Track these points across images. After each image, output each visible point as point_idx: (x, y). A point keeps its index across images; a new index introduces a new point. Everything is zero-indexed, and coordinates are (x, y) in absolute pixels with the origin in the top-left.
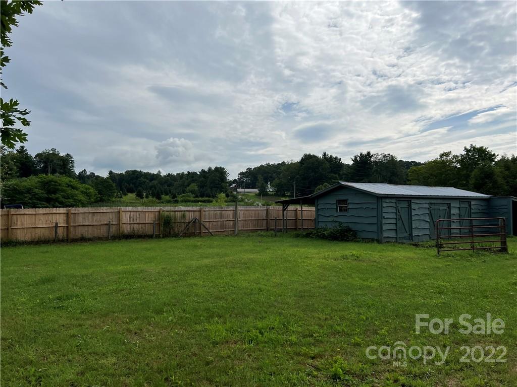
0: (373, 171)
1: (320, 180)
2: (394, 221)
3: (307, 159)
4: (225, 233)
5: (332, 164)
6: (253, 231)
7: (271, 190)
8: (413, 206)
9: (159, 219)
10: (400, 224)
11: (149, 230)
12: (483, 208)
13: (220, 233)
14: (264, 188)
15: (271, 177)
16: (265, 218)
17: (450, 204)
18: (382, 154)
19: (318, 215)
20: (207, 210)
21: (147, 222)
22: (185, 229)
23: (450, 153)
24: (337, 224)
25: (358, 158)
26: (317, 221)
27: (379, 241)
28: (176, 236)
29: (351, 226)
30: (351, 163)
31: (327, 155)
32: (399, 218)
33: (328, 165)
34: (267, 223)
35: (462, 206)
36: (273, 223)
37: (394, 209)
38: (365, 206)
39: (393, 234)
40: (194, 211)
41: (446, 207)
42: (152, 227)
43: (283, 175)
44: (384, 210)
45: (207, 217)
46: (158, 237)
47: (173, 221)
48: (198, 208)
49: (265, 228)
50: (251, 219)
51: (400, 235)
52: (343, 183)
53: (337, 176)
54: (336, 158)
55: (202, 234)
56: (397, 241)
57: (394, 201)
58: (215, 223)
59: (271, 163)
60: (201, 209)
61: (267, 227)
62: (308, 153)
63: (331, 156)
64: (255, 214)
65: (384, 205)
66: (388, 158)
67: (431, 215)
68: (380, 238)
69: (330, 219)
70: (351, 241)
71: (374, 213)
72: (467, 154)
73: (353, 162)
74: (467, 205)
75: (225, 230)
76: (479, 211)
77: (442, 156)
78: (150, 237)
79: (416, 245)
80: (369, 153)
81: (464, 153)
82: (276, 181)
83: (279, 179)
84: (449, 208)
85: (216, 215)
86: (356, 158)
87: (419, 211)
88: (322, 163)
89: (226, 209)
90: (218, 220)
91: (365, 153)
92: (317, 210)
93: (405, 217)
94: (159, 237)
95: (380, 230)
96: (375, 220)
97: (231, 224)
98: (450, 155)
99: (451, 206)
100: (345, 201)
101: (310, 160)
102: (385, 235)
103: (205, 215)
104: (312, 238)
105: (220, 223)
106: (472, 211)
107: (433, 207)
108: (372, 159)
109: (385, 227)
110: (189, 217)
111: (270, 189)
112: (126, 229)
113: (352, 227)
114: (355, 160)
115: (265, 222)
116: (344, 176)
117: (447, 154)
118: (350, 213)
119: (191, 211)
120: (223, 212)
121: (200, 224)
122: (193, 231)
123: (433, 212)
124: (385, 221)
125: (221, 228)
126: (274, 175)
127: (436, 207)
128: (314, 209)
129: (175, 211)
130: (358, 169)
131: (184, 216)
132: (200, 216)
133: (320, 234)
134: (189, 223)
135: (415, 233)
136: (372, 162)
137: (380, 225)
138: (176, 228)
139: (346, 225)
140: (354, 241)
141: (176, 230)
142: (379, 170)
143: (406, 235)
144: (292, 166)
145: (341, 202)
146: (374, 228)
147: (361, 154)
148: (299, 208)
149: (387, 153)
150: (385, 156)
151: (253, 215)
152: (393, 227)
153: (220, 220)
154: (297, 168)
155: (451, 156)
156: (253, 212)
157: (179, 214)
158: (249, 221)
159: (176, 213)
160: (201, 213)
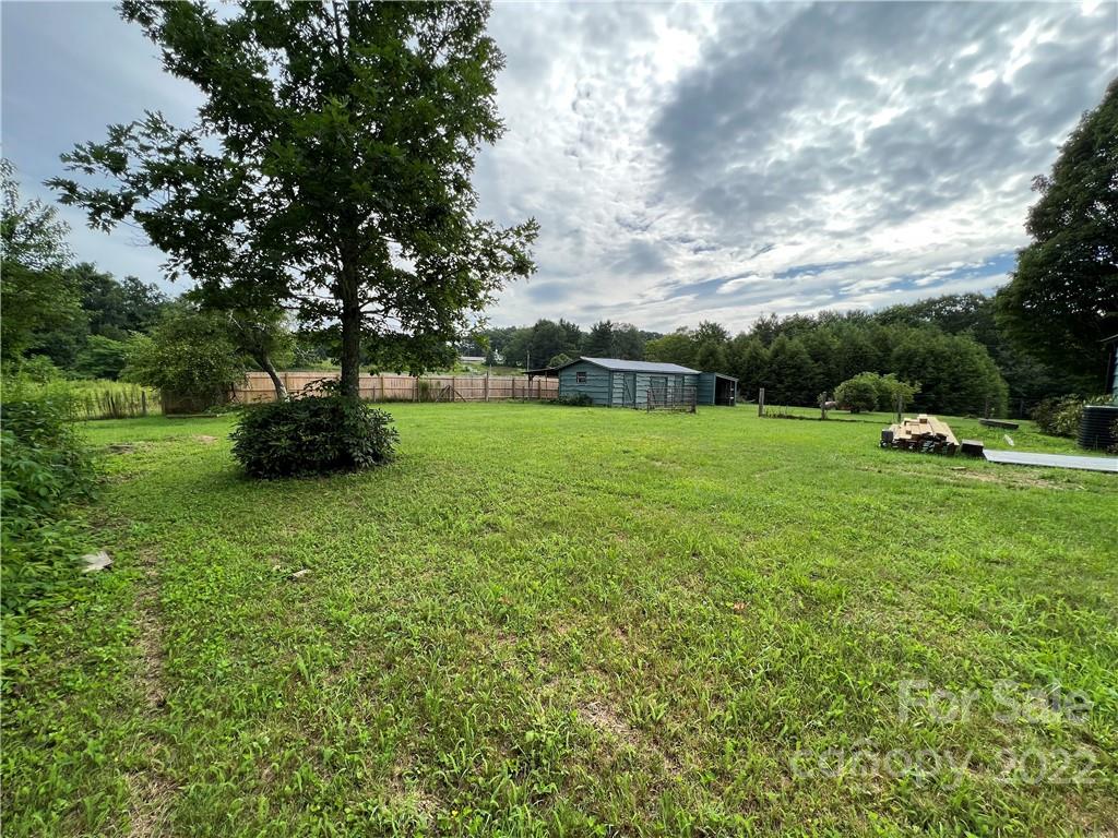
0: (612, 342)
1: (556, 349)
2: (622, 390)
3: (542, 325)
4: (475, 400)
5: (571, 333)
6: (503, 399)
8: (638, 379)
9: (418, 385)
10: (626, 393)
11: (409, 395)
12: (694, 382)
13: (471, 400)
14: (492, 357)
15: (499, 344)
16: (511, 388)
17: (667, 378)
18: (622, 324)
19: (561, 385)
20: (459, 378)
21: (407, 387)
22: (440, 395)
23: (686, 328)
24: (577, 392)
25: (598, 328)
26: (559, 391)
27: (609, 407)
28: (432, 401)
29: (588, 395)
30: (589, 331)
31: (564, 322)
32: (625, 388)
33: (565, 333)
34: (513, 392)
35: (677, 380)
36: (520, 392)
37: (623, 380)
38: (600, 378)
39: (620, 401)
40: (448, 379)
41: (664, 381)
42: (411, 392)
43: (514, 342)
44: (615, 381)
45: (460, 385)
46: (417, 401)
47: (429, 388)
48: (451, 377)
49: (512, 397)
50: (498, 388)
51: (626, 402)
52: (583, 358)
54: (574, 326)
55: (455, 400)
56: (624, 406)
57: (622, 374)
58: (466, 391)
60: (454, 377)
61: (513, 395)
62: (542, 319)
63: (568, 324)
65: (615, 377)
66: (629, 329)
67: (651, 386)
68: (610, 404)
69: (570, 389)
70: (588, 406)
71: (607, 384)
72: (701, 330)
73: (592, 331)
74: (681, 379)
75: (475, 397)
76: (691, 385)
77: (679, 330)
78: (410, 401)
79: (636, 409)
80: (609, 323)
81: (699, 329)
82: (506, 349)
83: (509, 346)
84: (667, 381)
85: (467, 383)
86: (595, 327)
87: (643, 383)
88: (559, 330)
89: (476, 378)
90: (469, 388)
91: (605, 321)
92: (560, 381)
93: (630, 387)
95: (611, 398)
96: (606, 390)
97: (481, 392)
100: (584, 374)
101: (545, 326)
102: (614, 401)
103: (457, 383)
104: (555, 404)
106: (685, 384)
107: (653, 380)
108: (612, 329)
109: (614, 395)
110: (444, 384)
111: (499, 358)
112: (388, 394)
114: (595, 330)
115: (511, 391)
117: (683, 329)
118: (588, 383)
119: (446, 379)
120: (474, 381)
121: (453, 391)
122: (447, 398)
123: (653, 384)
124: (614, 390)
125: (472, 396)
126: (503, 341)
127: (656, 380)
128: (557, 380)
129: (432, 379)
130: (597, 339)
131: (439, 383)
132: (453, 384)
134: (444, 389)
135: (638, 401)
136: (611, 332)
137: (610, 394)
139: (584, 393)
141: (432, 395)
142: (619, 341)
143: (631, 402)
144: (522, 334)
145: (579, 374)
146: (606, 396)
147: (601, 323)
148: (543, 379)
149: (627, 322)
150: (625, 326)
151: (501, 384)
152: (621, 395)
153: (471, 388)
154: (530, 335)
155: (687, 331)
156: (500, 382)
157: (434, 382)
158: (497, 390)
160: (454, 382)
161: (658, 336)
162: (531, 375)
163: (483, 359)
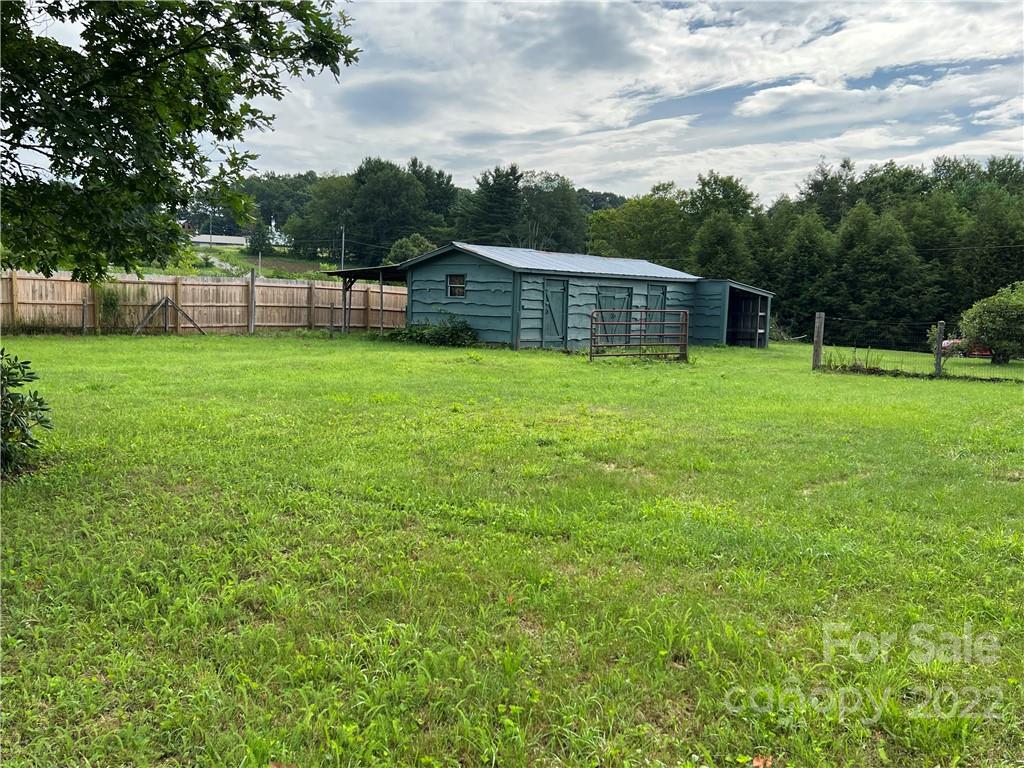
0: (521, 211)
1: (402, 224)
2: (538, 314)
3: (373, 171)
4: (225, 330)
5: (433, 189)
6: (287, 328)
7: (281, 242)
8: (571, 291)
9: (93, 297)
10: (548, 320)
11: (73, 318)
12: (686, 297)
13: (214, 330)
14: (264, 236)
15: (279, 209)
16: (305, 305)
17: (632, 289)
18: (542, 173)
19: (412, 302)
20: (188, 282)
21: (68, 302)
22: (145, 319)
23: (671, 185)
24: (448, 317)
25: (491, 180)
26: (409, 313)
27: (513, 347)
28: (129, 331)
29: (470, 322)
30: (474, 188)
31: (421, 166)
32: (547, 310)
33: (421, 190)
34: (309, 314)
35: (652, 293)
36: (325, 314)
37: (541, 293)
38: (493, 288)
39: (535, 336)
40: (162, 284)
41: (624, 295)
42: (79, 313)
43: (311, 206)
44: (524, 295)
45: (190, 296)
46: (92, 332)
47: (121, 302)
48: (170, 279)
49: (306, 324)
50: (276, 304)
51: (547, 338)
52: (458, 244)
53: (441, 217)
54: (441, 174)
55: (180, 330)
56: (542, 346)
57: (540, 280)
58: (205, 311)
59: (280, 172)
60: (176, 279)
61: (309, 322)
62: (374, 157)
63: (429, 169)
64: (285, 295)
65: (525, 286)
66: (555, 184)
67: (598, 305)
68: (514, 343)
69: (434, 309)
70: (469, 346)
71: (508, 301)
72: (702, 191)
73: (478, 186)
74: (658, 292)
75: (225, 324)
76: (679, 303)
77: (656, 189)
78: (76, 331)
79: (568, 353)
80: (514, 169)
81: (697, 187)
82: (294, 220)
83: (301, 215)
84: (630, 295)
85: (206, 293)
86: (485, 178)
87: (581, 300)
88: (408, 183)
89: (226, 283)
90: (211, 304)
91: (505, 167)
92: (412, 292)
93: (556, 307)
94: (95, 334)
95: (516, 329)
96: (507, 312)
97: (238, 313)
98: (672, 191)
99: (634, 292)
100: (460, 278)
101: (379, 174)
102: (524, 336)
103: (185, 293)
104: (401, 341)
105: (215, 309)
106: (668, 302)
107: (604, 293)
108: (521, 184)
109: (524, 324)
110: (154, 294)
111: (278, 240)
112: (26, 315)
113: (472, 323)
114: (484, 184)
115: (305, 312)
116: (456, 220)
117: (665, 188)
118: (470, 298)
119: (158, 284)
120: (222, 288)
121: (176, 309)
122: (162, 325)
123: (603, 302)
124: (524, 314)
125: (218, 321)
126: (288, 203)
127: (609, 294)
128: (404, 290)
129: (125, 283)
130: (489, 204)
131: (142, 293)
132: (176, 294)
133: (415, 335)
134: (153, 307)
135: (571, 335)
136: (519, 191)
137: (515, 321)
138: (128, 316)
139: (461, 319)
140: (474, 347)
141: (128, 319)
142: (534, 209)
143: (557, 338)
144: (330, 185)
145: (452, 278)
146: (506, 326)
147: (497, 170)
148: (374, 287)
149: (553, 172)
150: (548, 179)
151: (282, 297)
152: (538, 324)
153: (215, 304)
154: (348, 191)
156: (282, 291)
157: (132, 289)
158: (274, 310)
159: (128, 286)
160: (176, 290)
161: (615, 201)
162: (349, 278)
163: (242, 241)
